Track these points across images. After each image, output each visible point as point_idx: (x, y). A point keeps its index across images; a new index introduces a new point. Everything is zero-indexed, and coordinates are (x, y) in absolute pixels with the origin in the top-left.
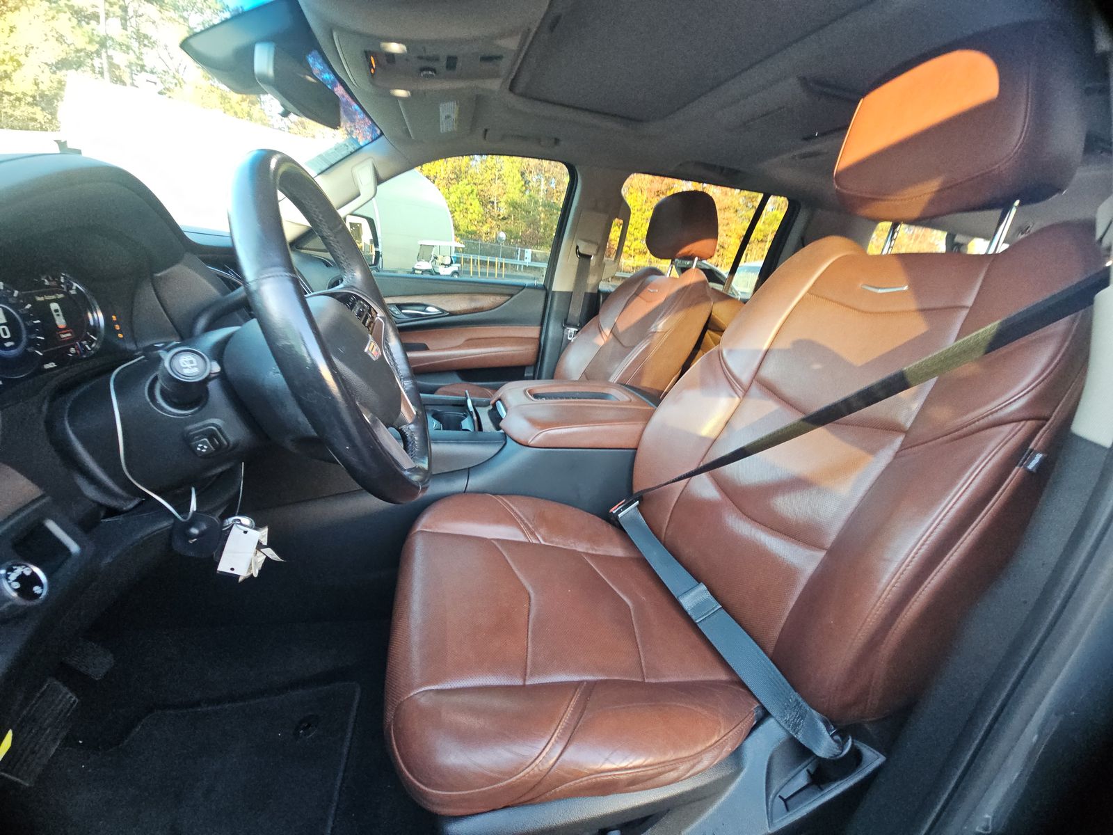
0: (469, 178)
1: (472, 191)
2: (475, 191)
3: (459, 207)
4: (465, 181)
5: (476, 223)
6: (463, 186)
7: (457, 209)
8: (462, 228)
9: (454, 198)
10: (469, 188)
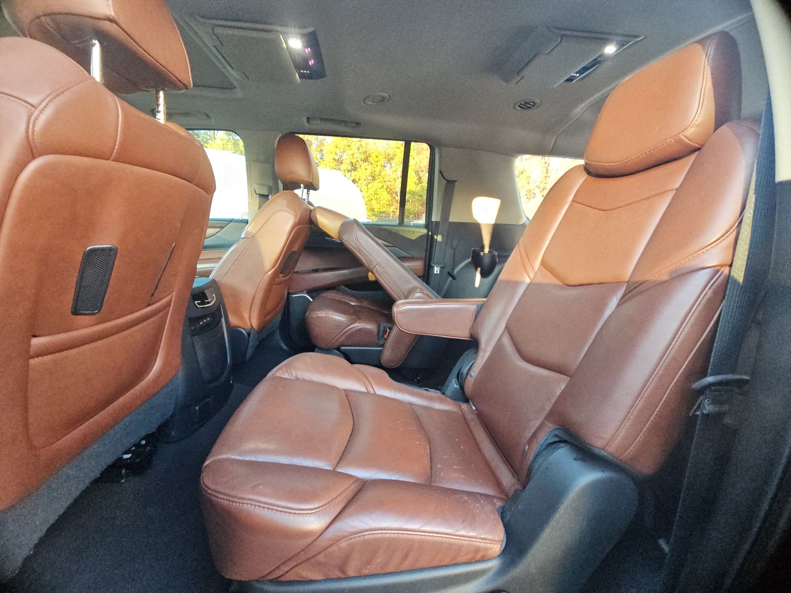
0: (381, 178)
1: (383, 186)
2: (385, 187)
3: (374, 197)
4: (378, 181)
5: (386, 206)
6: (376, 184)
7: (373, 198)
8: (376, 210)
9: (371, 191)
10: (381, 185)
